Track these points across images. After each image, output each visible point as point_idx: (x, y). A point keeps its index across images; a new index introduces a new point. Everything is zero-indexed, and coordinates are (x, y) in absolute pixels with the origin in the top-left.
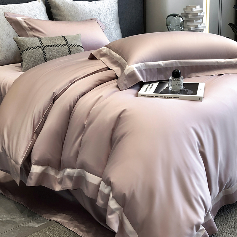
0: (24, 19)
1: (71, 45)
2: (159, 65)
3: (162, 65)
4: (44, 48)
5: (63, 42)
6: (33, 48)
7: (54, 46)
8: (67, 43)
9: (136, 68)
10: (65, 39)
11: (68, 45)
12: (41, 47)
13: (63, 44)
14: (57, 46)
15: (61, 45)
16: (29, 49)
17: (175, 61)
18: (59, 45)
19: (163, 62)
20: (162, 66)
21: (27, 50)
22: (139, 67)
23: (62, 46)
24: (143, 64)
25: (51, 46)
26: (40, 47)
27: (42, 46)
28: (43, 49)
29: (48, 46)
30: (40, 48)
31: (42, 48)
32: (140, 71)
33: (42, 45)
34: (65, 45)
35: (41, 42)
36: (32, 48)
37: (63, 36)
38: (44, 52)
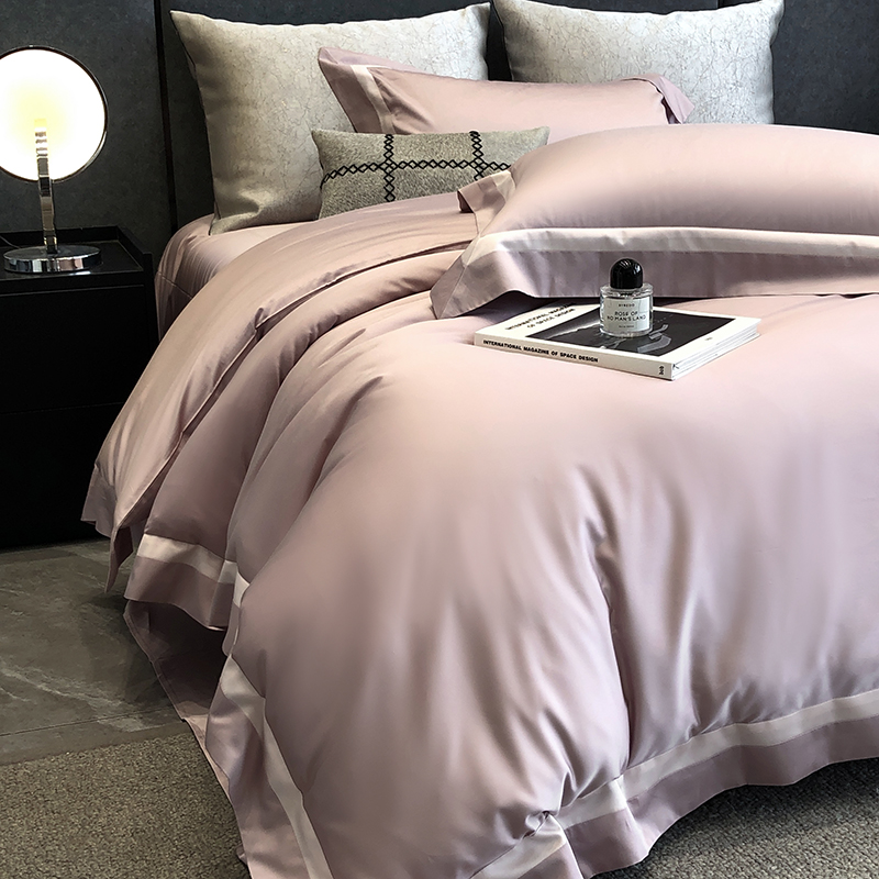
0: (379, 73)
1: (488, 166)
2: (607, 240)
3: (622, 242)
4: (393, 169)
5: (466, 154)
6: (358, 169)
7: (428, 164)
8: (479, 157)
9: (507, 244)
10: (476, 143)
11: (479, 165)
12: (384, 166)
13: (462, 159)
14: (438, 165)
15: (452, 164)
16: (342, 172)
17: (677, 233)
18: (448, 164)
19: (624, 232)
20: (617, 245)
21: (338, 173)
22: (521, 243)
23: (458, 165)
24: (542, 235)
25: (417, 165)
26: (379, 167)
27: (389, 162)
28: (388, 174)
29: (407, 164)
30: (379, 171)
31: (384, 170)
32: (525, 258)
33: (388, 158)
34: (469, 164)
35: (390, 151)
36: (353, 170)
37: (474, 135)
38: (389, 183)
